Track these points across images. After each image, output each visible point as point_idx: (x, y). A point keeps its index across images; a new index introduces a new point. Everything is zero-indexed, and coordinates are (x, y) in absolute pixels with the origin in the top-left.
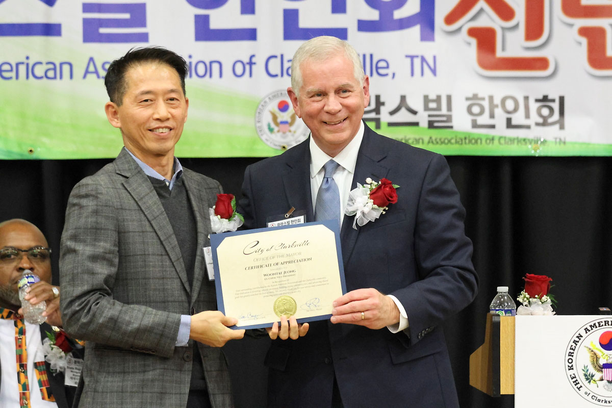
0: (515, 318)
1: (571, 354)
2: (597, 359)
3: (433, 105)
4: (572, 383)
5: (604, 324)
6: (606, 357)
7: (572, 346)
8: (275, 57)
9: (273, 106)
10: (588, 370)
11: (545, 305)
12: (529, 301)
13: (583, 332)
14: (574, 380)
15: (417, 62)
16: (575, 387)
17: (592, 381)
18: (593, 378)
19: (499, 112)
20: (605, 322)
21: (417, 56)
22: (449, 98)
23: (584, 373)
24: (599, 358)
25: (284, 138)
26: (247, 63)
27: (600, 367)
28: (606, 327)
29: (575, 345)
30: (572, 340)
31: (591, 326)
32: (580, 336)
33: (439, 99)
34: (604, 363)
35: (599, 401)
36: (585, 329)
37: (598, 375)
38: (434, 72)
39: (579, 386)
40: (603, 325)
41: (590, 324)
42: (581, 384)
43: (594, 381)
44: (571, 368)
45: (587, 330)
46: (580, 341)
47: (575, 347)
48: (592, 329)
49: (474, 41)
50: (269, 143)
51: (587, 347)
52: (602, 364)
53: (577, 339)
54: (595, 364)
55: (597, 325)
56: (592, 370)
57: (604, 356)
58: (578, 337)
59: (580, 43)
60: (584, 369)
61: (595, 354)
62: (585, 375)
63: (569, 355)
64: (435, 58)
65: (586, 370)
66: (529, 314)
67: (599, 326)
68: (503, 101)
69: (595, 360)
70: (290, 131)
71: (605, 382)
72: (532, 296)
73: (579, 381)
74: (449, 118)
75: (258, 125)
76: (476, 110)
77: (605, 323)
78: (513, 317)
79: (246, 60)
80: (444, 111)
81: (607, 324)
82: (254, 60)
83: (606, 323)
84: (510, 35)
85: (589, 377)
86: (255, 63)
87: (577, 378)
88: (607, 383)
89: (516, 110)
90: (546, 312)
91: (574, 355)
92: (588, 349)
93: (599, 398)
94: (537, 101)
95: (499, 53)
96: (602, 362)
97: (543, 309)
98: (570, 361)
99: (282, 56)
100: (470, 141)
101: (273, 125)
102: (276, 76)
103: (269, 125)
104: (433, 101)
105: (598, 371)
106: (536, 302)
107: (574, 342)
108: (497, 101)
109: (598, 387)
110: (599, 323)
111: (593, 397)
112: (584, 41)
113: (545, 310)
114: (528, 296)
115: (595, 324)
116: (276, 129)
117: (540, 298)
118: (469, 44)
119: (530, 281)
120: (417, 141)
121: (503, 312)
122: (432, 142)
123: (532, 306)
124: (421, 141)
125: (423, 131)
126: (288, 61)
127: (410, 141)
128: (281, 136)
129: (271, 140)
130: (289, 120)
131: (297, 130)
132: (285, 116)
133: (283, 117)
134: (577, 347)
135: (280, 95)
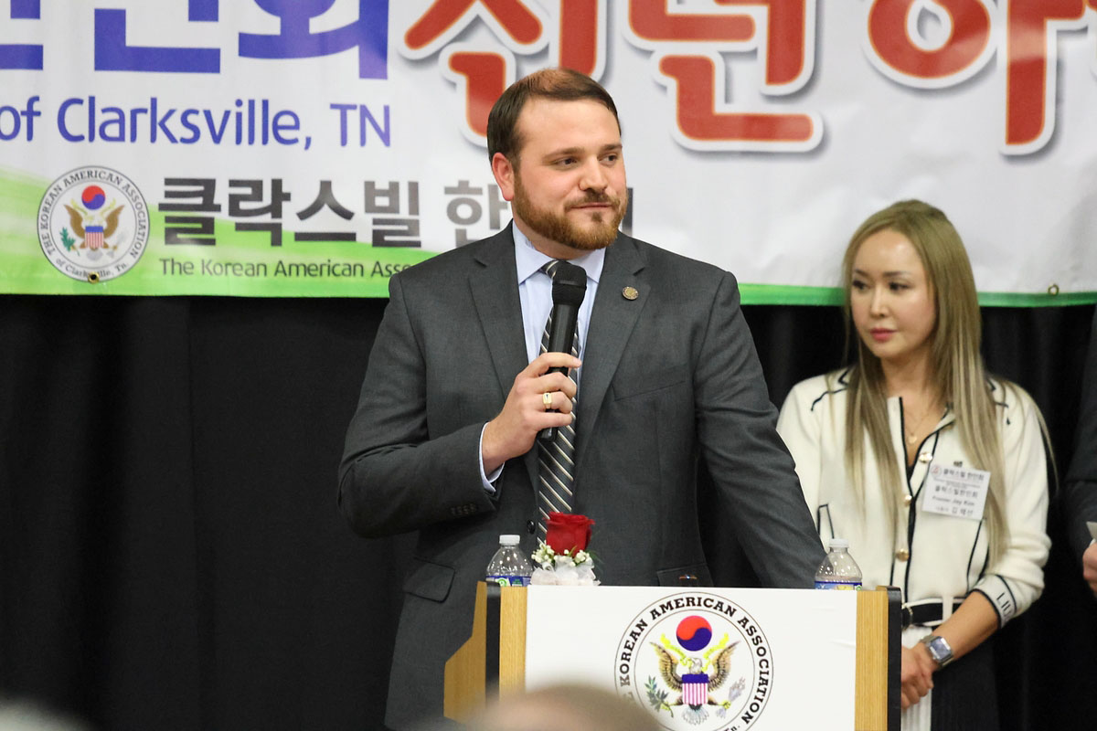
0: (526, 591)
1: (625, 657)
2: (673, 665)
3: (382, 201)
5: (686, 603)
6: (689, 663)
7: (628, 641)
8: (80, 102)
9: (74, 196)
10: (655, 686)
11: (581, 568)
12: (553, 562)
13: (647, 618)
15: (353, 117)
17: (662, 705)
18: (665, 700)
20: (688, 599)
21: (354, 107)
22: (414, 188)
23: (648, 690)
24: (676, 665)
25: (94, 259)
26: (23, 113)
27: (677, 680)
28: (688, 608)
29: (633, 641)
30: (629, 632)
31: (662, 606)
32: (642, 625)
33: (393, 189)
34: (685, 673)
36: (652, 612)
37: (673, 695)
38: (385, 137)
40: (683, 605)
41: (661, 603)
43: (667, 705)
44: (625, 682)
45: (654, 613)
46: (643, 634)
47: (634, 644)
48: (664, 612)
49: (462, 80)
50: (63, 269)
51: (655, 645)
52: (681, 676)
53: (638, 630)
54: (669, 674)
55: (674, 605)
56: (663, 686)
57: (684, 661)
58: (638, 626)
59: (664, 88)
60: (648, 683)
61: (669, 657)
62: (651, 695)
63: (622, 658)
64: (387, 109)
65: (652, 686)
66: (552, 584)
67: (677, 607)
69: (669, 667)
70: (106, 246)
71: (685, 707)
72: (559, 551)
74: (414, 227)
75: (43, 232)
76: (464, 211)
77: (688, 602)
78: (523, 588)
79: (21, 106)
80: (404, 213)
81: (691, 604)
82: (36, 107)
83: (690, 601)
85: (657, 699)
86: (38, 114)
87: (637, 699)
88: (690, 710)
90: (582, 581)
91: (632, 658)
92: (655, 648)
96: (681, 671)
97: (577, 575)
99: (92, 100)
101: (72, 234)
102: (81, 138)
103: (64, 234)
104: (383, 193)
105: (674, 687)
106: (565, 563)
107: (631, 635)
109: (672, 716)
110: (676, 601)
112: (672, 83)
113: (581, 576)
114: (551, 551)
115: (669, 603)
116: (79, 241)
117: (573, 556)
118: (453, 85)
119: (556, 523)
120: (352, 270)
121: (507, 580)
122: (381, 272)
123: (558, 569)
124: (358, 269)
125: (363, 251)
126: (104, 111)
127: (338, 270)
128: (88, 255)
129: (68, 263)
130: (105, 225)
131: (118, 243)
132: (96, 217)
133: (92, 218)
134: (637, 643)
135: (86, 174)
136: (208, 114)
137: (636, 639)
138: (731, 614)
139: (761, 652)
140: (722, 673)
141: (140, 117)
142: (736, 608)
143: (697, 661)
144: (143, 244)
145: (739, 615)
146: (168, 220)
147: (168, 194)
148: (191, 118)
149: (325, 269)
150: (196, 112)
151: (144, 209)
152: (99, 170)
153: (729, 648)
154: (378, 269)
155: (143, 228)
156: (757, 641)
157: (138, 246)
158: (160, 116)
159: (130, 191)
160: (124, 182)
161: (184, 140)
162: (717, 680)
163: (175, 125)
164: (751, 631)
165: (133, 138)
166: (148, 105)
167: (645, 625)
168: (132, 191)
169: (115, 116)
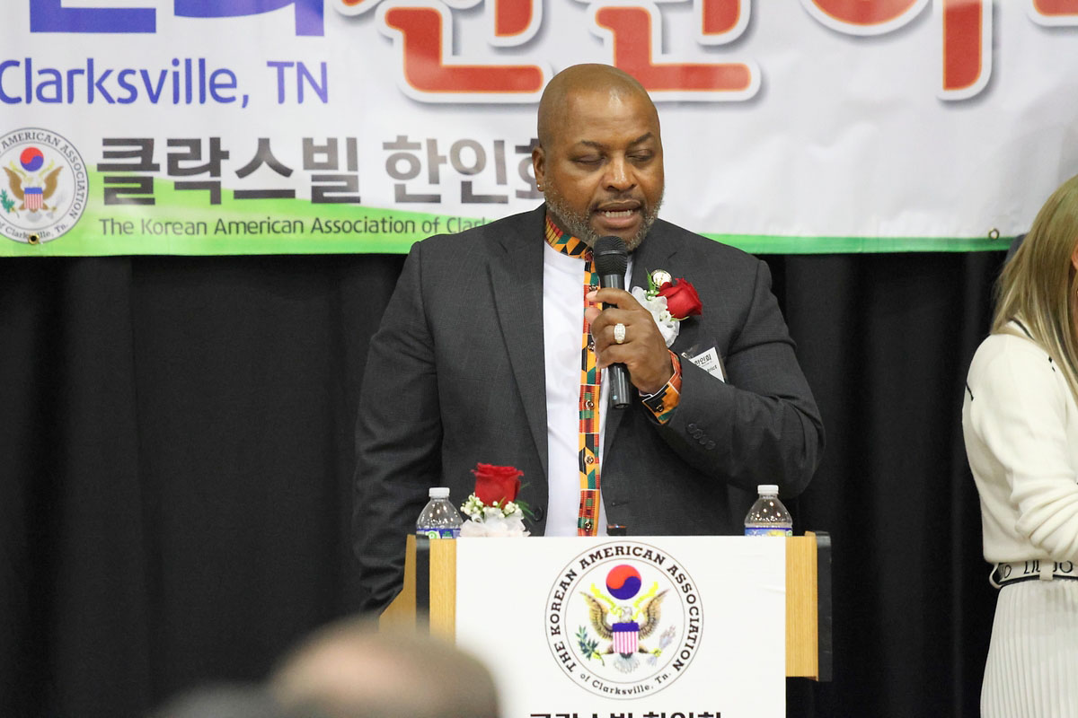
0: (455, 542)
1: (555, 607)
2: (603, 614)
3: (320, 158)
4: (559, 658)
5: (615, 553)
6: (619, 611)
7: (558, 591)
8: (16, 64)
9: (12, 158)
10: (586, 635)
11: (510, 519)
12: (483, 513)
13: (577, 568)
14: (562, 652)
15: (291, 75)
16: (564, 666)
17: (593, 654)
18: (596, 649)
19: (447, 171)
20: (617, 548)
21: (290, 64)
22: (352, 144)
23: (579, 639)
24: (606, 614)
25: (34, 220)
27: (607, 629)
28: (617, 557)
29: (563, 591)
30: (559, 582)
31: (592, 556)
32: (572, 575)
33: (332, 146)
34: (616, 622)
35: (606, 690)
36: (581, 562)
37: (604, 644)
38: (323, 94)
39: (569, 663)
40: (612, 555)
41: (590, 553)
42: (573, 660)
43: (598, 654)
44: (556, 632)
45: (584, 563)
46: (573, 584)
47: (564, 594)
48: (593, 561)
49: (399, 36)
50: (3, 231)
51: (585, 594)
52: (611, 625)
53: (567, 580)
54: (600, 624)
55: (603, 554)
56: (593, 635)
57: (614, 610)
58: (568, 576)
59: (601, 40)
60: (579, 632)
61: (599, 606)
62: (582, 644)
63: (553, 609)
64: (324, 66)
65: (582, 635)
66: (481, 536)
67: (607, 556)
68: (456, 150)
69: (599, 616)
70: (45, 208)
71: (616, 655)
72: (488, 503)
73: (570, 654)
74: (353, 183)
76: (403, 166)
77: (617, 551)
78: (453, 541)
80: (343, 169)
81: (620, 553)
83: (619, 550)
84: (466, 24)
85: (588, 648)
87: (568, 649)
88: (621, 659)
89: (479, 167)
90: (512, 532)
91: (562, 607)
92: (585, 598)
93: (606, 684)
94: (520, 149)
95: (448, 59)
96: (612, 620)
97: (507, 526)
98: (555, 619)
99: (28, 62)
100: (393, 227)
101: (11, 196)
102: (18, 100)
103: (3, 196)
104: (321, 150)
105: (605, 636)
106: (494, 515)
107: (561, 585)
108: (444, 150)
109: (603, 664)
110: (605, 550)
111: (596, 684)
112: (608, 35)
113: (510, 527)
114: (480, 503)
115: (598, 553)
116: (18, 203)
117: (502, 508)
118: (390, 40)
119: (485, 475)
120: (291, 226)
121: (437, 533)
122: (321, 228)
123: (488, 521)
124: (298, 225)
125: (303, 208)
126: (41, 72)
127: (278, 227)
128: (28, 217)
129: (8, 225)
130: (44, 187)
131: (57, 204)
132: (35, 179)
133: (31, 179)
134: (567, 593)
135: (24, 136)
136: (145, 74)
137: (566, 589)
138: (661, 562)
139: (691, 599)
140: (652, 622)
141: (77, 78)
142: (665, 556)
143: (627, 610)
144: (82, 204)
145: (668, 564)
146: (107, 180)
147: (107, 155)
148: (128, 79)
149: (265, 226)
150: (132, 72)
151: (83, 170)
152: (37, 132)
153: (659, 596)
154: (317, 226)
155: (82, 188)
156: (687, 588)
157: (77, 206)
158: (97, 77)
159: (68, 151)
160: (62, 143)
161: (121, 101)
162: (647, 628)
163: (111, 85)
164: (681, 579)
165: (71, 100)
166: (84, 66)
167: (574, 574)
168: (70, 152)
169: (52, 77)
